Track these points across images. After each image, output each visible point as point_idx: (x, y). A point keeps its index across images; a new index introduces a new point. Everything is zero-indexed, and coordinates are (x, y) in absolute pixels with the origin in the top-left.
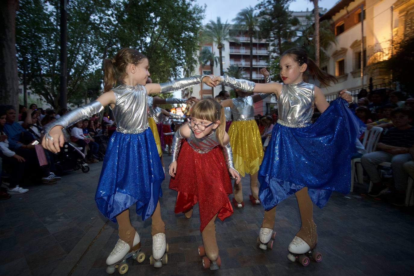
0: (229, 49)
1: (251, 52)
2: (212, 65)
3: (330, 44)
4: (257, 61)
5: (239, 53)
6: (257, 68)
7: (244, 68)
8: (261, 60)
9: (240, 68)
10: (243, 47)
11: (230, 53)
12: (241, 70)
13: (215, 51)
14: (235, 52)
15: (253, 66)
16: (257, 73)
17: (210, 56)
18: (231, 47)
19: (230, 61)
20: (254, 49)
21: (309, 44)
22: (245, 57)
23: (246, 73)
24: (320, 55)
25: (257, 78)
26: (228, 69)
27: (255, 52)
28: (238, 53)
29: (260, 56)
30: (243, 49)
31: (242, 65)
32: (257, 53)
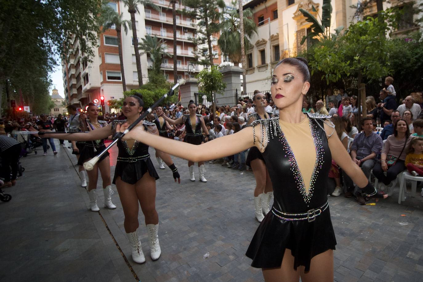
0: (144, 12)
1: (174, 21)
2: (118, 31)
3: (253, 33)
4: (181, 34)
5: (159, 20)
6: (182, 42)
7: (165, 40)
8: (186, 32)
9: (159, 39)
10: (164, 13)
11: (144, 18)
12: (162, 42)
13: (122, 12)
14: (152, 17)
15: (177, 40)
16: (182, 49)
17: (116, 18)
18: (147, 10)
19: (146, 28)
20: (178, 19)
21: (235, 30)
22: (167, 26)
23: (168, 47)
24: (245, 43)
25: (182, 54)
26: (143, 39)
27: (180, 22)
28: (156, 19)
29: (185, 28)
30: (163, 15)
31: (162, 36)
32: (181, 24)
